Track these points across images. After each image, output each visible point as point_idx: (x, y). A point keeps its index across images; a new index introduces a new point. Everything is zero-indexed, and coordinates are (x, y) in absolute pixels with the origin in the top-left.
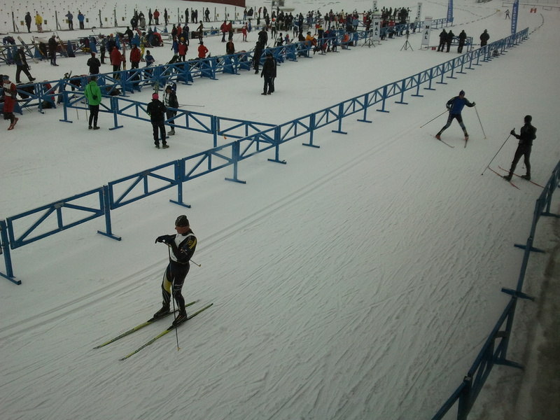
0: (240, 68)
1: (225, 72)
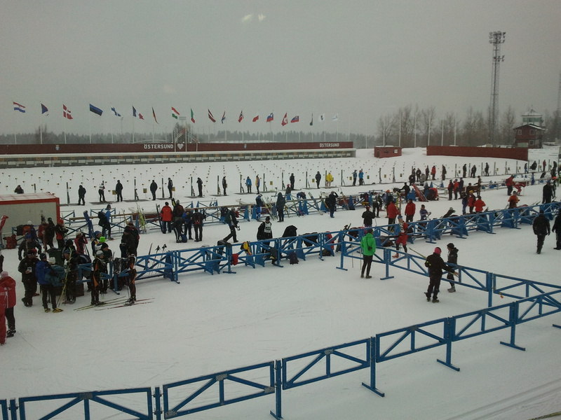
0: (521, 222)
1: (503, 226)
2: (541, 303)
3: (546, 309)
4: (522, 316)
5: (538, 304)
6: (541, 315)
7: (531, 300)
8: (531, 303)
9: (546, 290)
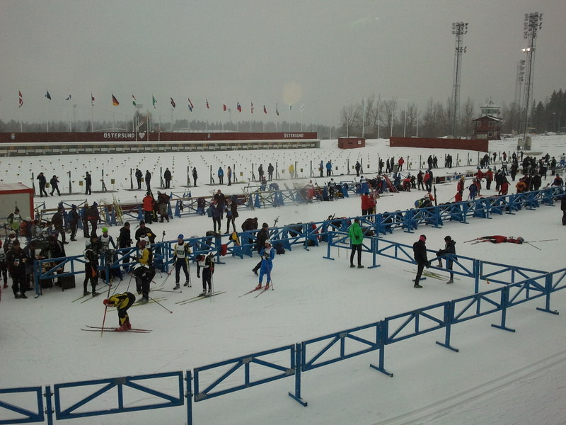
2: (528, 288)
3: (532, 293)
4: (512, 301)
5: (525, 290)
6: (528, 298)
7: (518, 285)
8: (519, 289)
9: (531, 275)
